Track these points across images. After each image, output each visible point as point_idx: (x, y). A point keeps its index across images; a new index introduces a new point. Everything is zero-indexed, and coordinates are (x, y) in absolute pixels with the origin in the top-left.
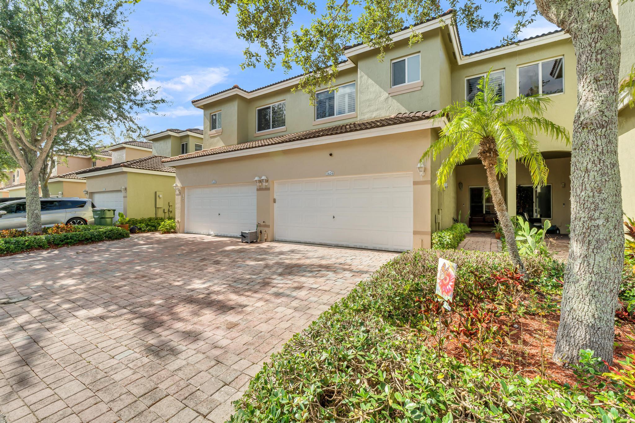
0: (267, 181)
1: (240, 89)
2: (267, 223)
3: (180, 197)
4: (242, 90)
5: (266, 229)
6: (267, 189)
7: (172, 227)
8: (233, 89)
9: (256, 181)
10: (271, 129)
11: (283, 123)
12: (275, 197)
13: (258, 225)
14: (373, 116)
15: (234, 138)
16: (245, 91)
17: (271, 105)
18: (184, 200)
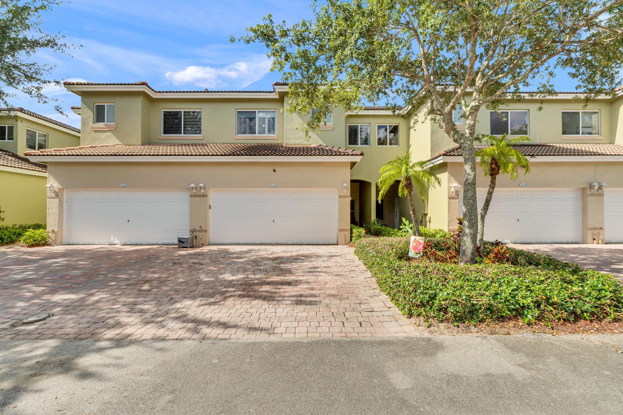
0: (204, 188)
1: (149, 87)
2: (203, 228)
3: (57, 200)
4: (151, 88)
5: (202, 234)
6: (206, 196)
7: (44, 239)
8: (140, 84)
9: (192, 187)
10: (182, 135)
11: (198, 130)
12: (210, 204)
13: (192, 231)
14: (297, 142)
15: (138, 138)
16: (153, 90)
17: (183, 111)
18: (62, 204)
